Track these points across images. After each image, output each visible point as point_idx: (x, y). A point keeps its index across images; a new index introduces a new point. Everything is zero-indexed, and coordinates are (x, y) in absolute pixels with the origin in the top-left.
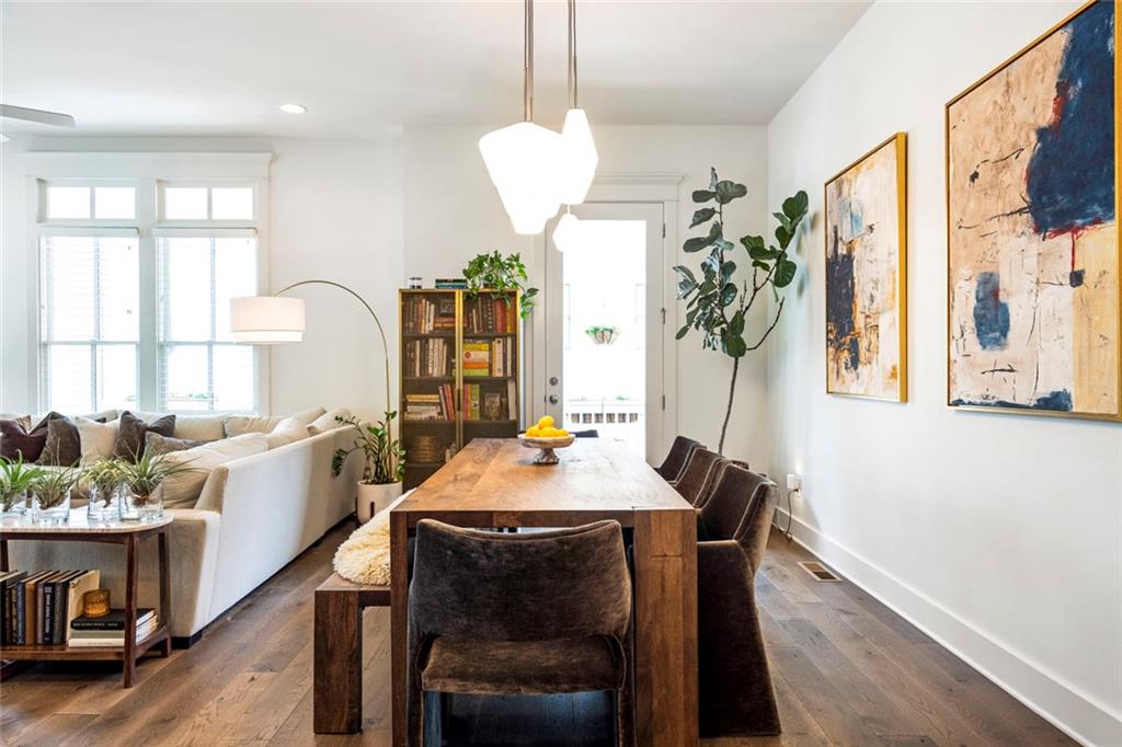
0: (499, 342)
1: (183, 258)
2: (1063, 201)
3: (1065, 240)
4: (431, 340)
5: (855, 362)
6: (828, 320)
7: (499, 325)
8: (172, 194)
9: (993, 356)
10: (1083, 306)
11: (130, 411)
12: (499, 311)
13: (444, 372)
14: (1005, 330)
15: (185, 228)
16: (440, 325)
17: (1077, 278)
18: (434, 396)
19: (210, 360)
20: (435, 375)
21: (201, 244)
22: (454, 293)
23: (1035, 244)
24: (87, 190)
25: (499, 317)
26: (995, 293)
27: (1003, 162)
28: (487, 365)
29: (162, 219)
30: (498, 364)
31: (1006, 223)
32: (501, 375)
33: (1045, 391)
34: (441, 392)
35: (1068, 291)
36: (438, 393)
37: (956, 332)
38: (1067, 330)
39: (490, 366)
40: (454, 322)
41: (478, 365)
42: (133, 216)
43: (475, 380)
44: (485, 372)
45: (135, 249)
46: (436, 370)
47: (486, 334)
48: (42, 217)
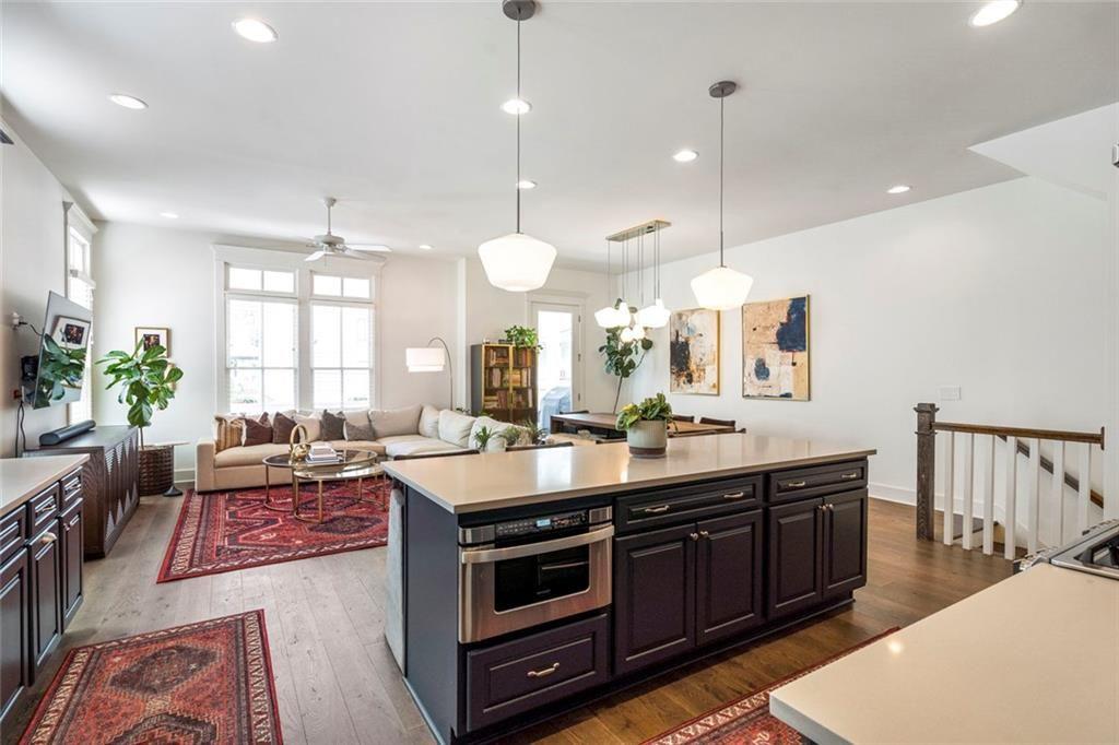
0: (525, 370)
1: (321, 316)
2: (790, 344)
3: (790, 354)
4: (493, 369)
5: (690, 381)
6: (672, 364)
7: (524, 362)
8: (318, 279)
9: (763, 382)
10: (796, 372)
11: (281, 412)
13: (499, 385)
14: (768, 375)
15: (327, 300)
16: (497, 362)
17: (794, 364)
19: (342, 378)
20: (495, 386)
21: (334, 311)
22: (509, 347)
23: (780, 353)
24: (260, 272)
26: (764, 364)
27: (767, 328)
28: (519, 381)
29: (312, 294)
30: (525, 381)
31: (768, 346)
32: (525, 386)
33: (783, 392)
34: (498, 395)
35: (792, 367)
36: (496, 396)
37: (747, 374)
38: (791, 377)
39: (521, 382)
40: (509, 361)
41: (514, 382)
42: (292, 290)
43: (514, 389)
44: (519, 385)
45: (297, 311)
46: (496, 384)
47: (518, 366)
48: (226, 288)
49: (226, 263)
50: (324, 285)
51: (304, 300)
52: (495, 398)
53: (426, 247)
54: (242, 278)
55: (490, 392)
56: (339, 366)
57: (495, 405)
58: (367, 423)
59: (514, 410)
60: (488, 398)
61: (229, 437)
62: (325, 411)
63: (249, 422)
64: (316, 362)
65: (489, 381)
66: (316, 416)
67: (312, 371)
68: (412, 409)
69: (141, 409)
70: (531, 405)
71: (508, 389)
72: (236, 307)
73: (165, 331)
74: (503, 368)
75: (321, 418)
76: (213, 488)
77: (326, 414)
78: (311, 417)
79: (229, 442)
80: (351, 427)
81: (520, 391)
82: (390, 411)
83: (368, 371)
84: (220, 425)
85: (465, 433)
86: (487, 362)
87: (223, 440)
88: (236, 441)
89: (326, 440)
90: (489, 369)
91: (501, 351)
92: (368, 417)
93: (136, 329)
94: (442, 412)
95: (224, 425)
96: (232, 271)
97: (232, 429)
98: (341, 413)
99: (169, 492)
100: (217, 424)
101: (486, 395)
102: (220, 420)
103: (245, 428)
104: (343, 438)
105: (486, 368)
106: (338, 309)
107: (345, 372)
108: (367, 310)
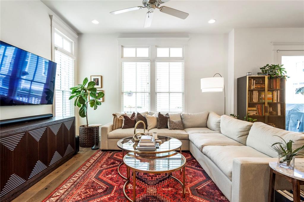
0: (276, 92)
4: (254, 91)
7: (275, 86)
8: (159, 50)
12: (274, 82)
13: (257, 101)
15: (163, 59)
16: (256, 87)
18: (255, 108)
19: (169, 97)
20: (255, 102)
22: (265, 77)
24: (135, 49)
25: (274, 84)
28: (272, 99)
29: (156, 57)
30: (275, 98)
32: (276, 102)
34: (257, 107)
36: (256, 107)
39: (273, 99)
40: (265, 86)
41: (269, 99)
42: (148, 56)
43: (268, 103)
44: (271, 101)
45: (149, 65)
46: (255, 100)
47: (271, 89)
48: (122, 57)
49: (122, 46)
50: (162, 52)
51: (153, 60)
52: (255, 109)
53: (212, 21)
54: (129, 52)
55: (251, 105)
56: (168, 91)
57: (254, 113)
58: (180, 120)
59: (268, 117)
60: (250, 109)
61: (117, 124)
62: (160, 113)
63: (125, 117)
64: (158, 90)
65: (251, 98)
66: (156, 115)
67: (156, 93)
68: (204, 113)
69: (84, 109)
70: (279, 114)
71: (264, 103)
72: (126, 65)
73: (100, 77)
74: (261, 90)
75: (157, 116)
76: (107, 149)
77: (160, 114)
78: (153, 116)
79: (117, 126)
80: (171, 122)
81: (273, 105)
82: (192, 114)
83: (181, 94)
84: (115, 117)
85: (245, 133)
86: (250, 87)
87: (115, 125)
88: (120, 126)
89: (159, 128)
90: (251, 91)
91: (259, 80)
92: (181, 116)
93: (91, 76)
94: (222, 116)
95: (115, 118)
96: (125, 49)
97: (119, 120)
98: (167, 114)
99: (93, 148)
100: (114, 117)
101: (249, 107)
102: (114, 115)
103: (124, 119)
104: (167, 128)
105: (249, 91)
106: (168, 63)
107: (170, 94)
108: (181, 63)
